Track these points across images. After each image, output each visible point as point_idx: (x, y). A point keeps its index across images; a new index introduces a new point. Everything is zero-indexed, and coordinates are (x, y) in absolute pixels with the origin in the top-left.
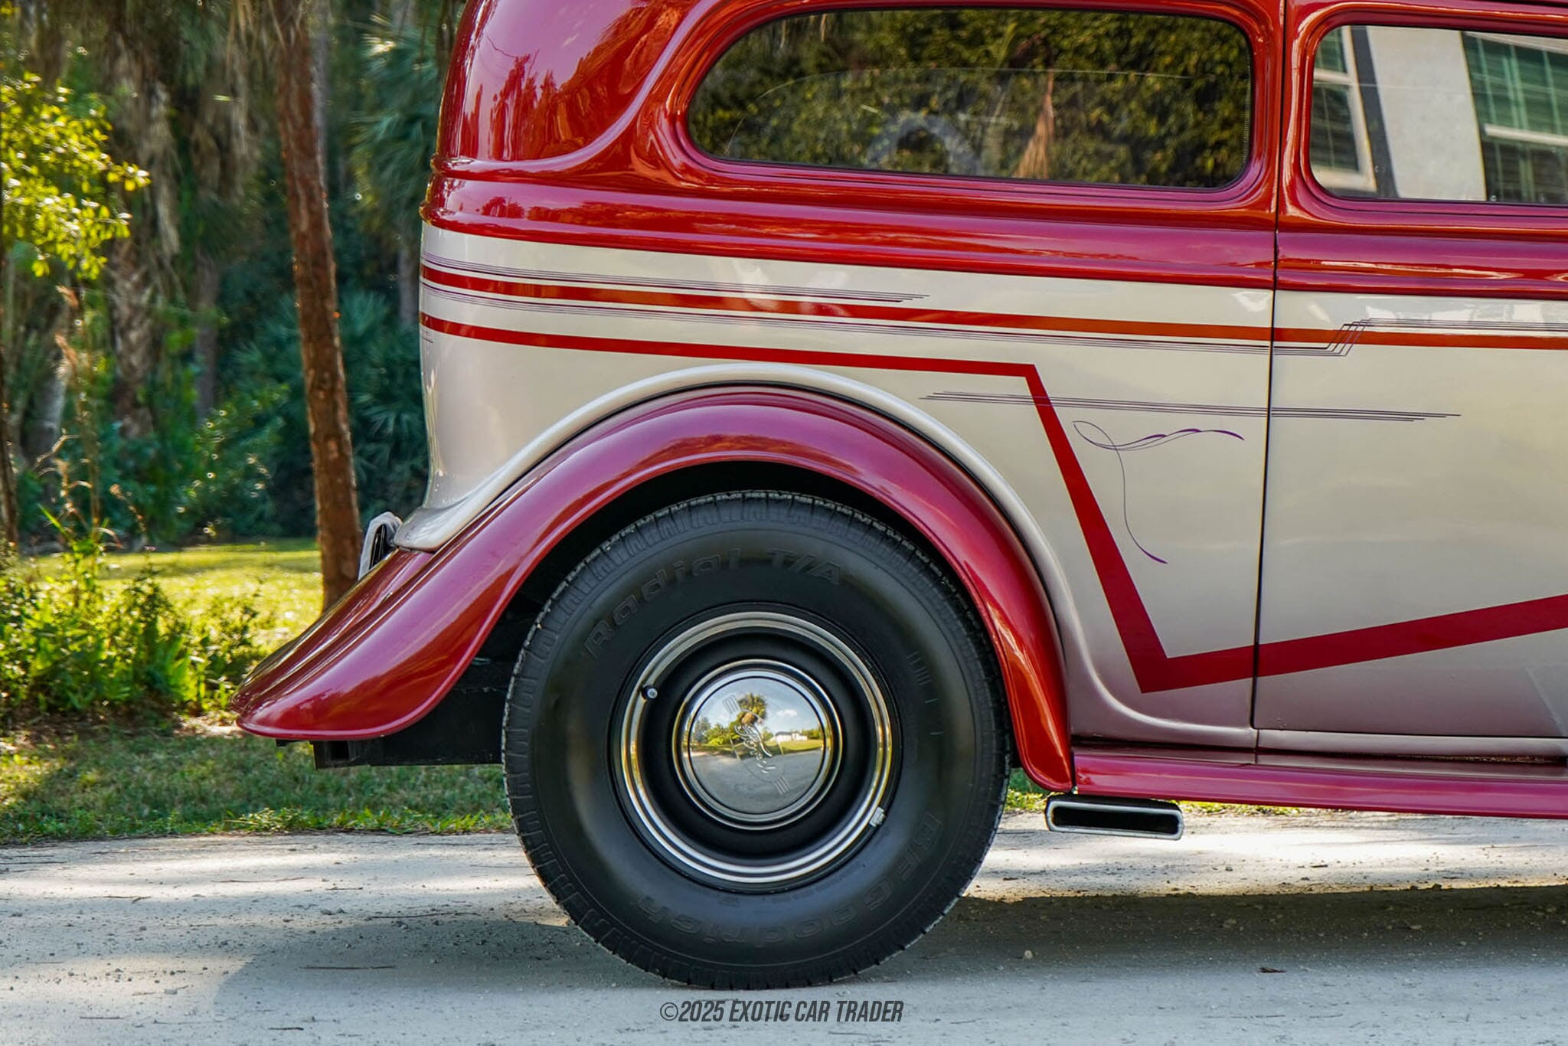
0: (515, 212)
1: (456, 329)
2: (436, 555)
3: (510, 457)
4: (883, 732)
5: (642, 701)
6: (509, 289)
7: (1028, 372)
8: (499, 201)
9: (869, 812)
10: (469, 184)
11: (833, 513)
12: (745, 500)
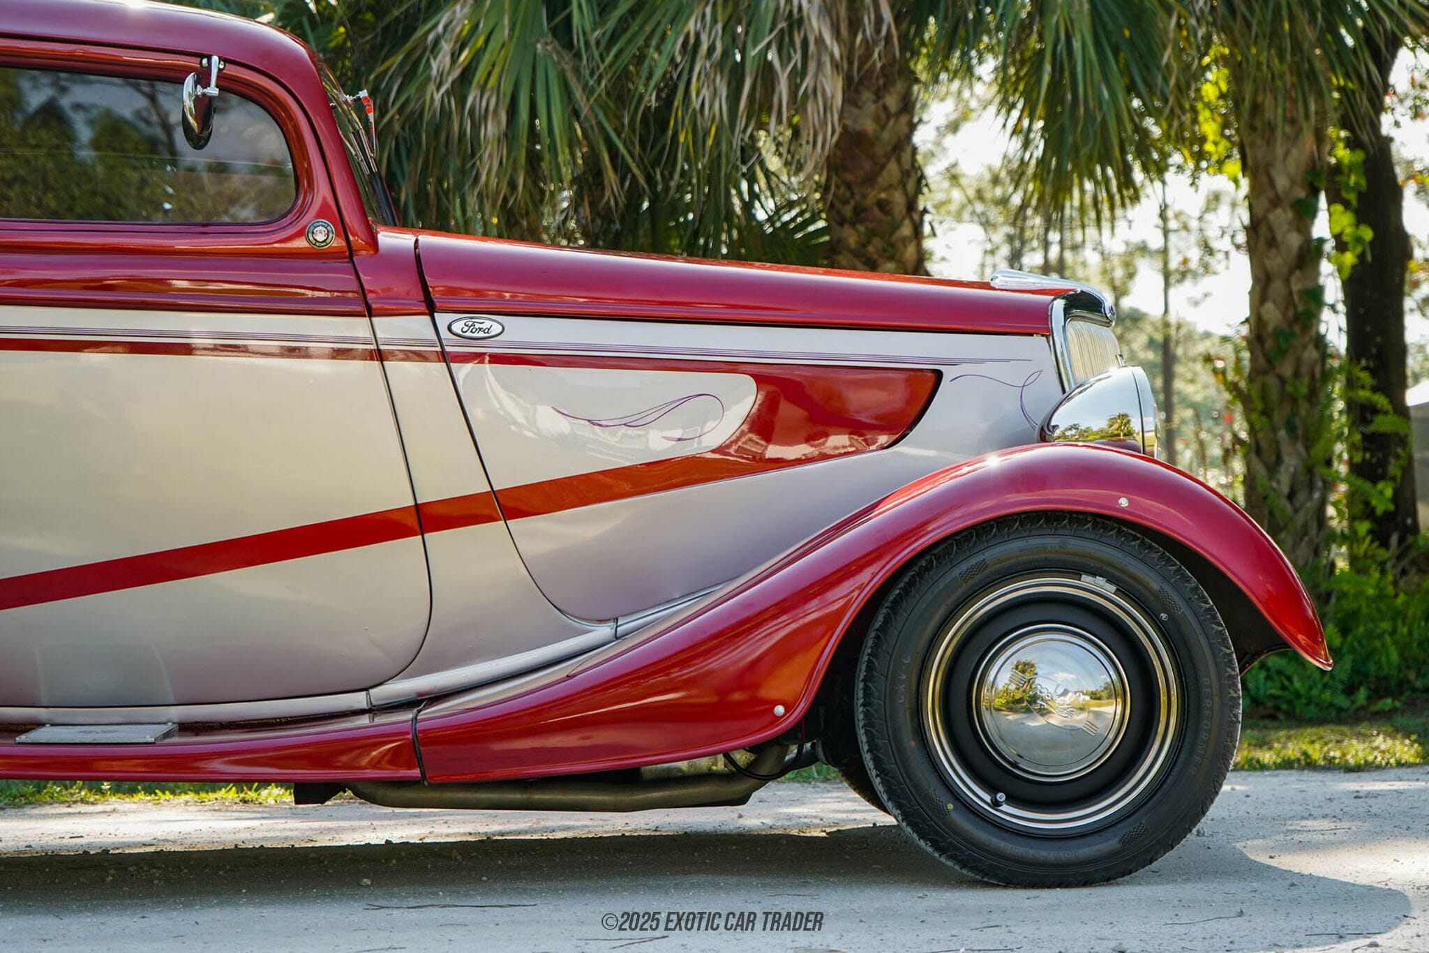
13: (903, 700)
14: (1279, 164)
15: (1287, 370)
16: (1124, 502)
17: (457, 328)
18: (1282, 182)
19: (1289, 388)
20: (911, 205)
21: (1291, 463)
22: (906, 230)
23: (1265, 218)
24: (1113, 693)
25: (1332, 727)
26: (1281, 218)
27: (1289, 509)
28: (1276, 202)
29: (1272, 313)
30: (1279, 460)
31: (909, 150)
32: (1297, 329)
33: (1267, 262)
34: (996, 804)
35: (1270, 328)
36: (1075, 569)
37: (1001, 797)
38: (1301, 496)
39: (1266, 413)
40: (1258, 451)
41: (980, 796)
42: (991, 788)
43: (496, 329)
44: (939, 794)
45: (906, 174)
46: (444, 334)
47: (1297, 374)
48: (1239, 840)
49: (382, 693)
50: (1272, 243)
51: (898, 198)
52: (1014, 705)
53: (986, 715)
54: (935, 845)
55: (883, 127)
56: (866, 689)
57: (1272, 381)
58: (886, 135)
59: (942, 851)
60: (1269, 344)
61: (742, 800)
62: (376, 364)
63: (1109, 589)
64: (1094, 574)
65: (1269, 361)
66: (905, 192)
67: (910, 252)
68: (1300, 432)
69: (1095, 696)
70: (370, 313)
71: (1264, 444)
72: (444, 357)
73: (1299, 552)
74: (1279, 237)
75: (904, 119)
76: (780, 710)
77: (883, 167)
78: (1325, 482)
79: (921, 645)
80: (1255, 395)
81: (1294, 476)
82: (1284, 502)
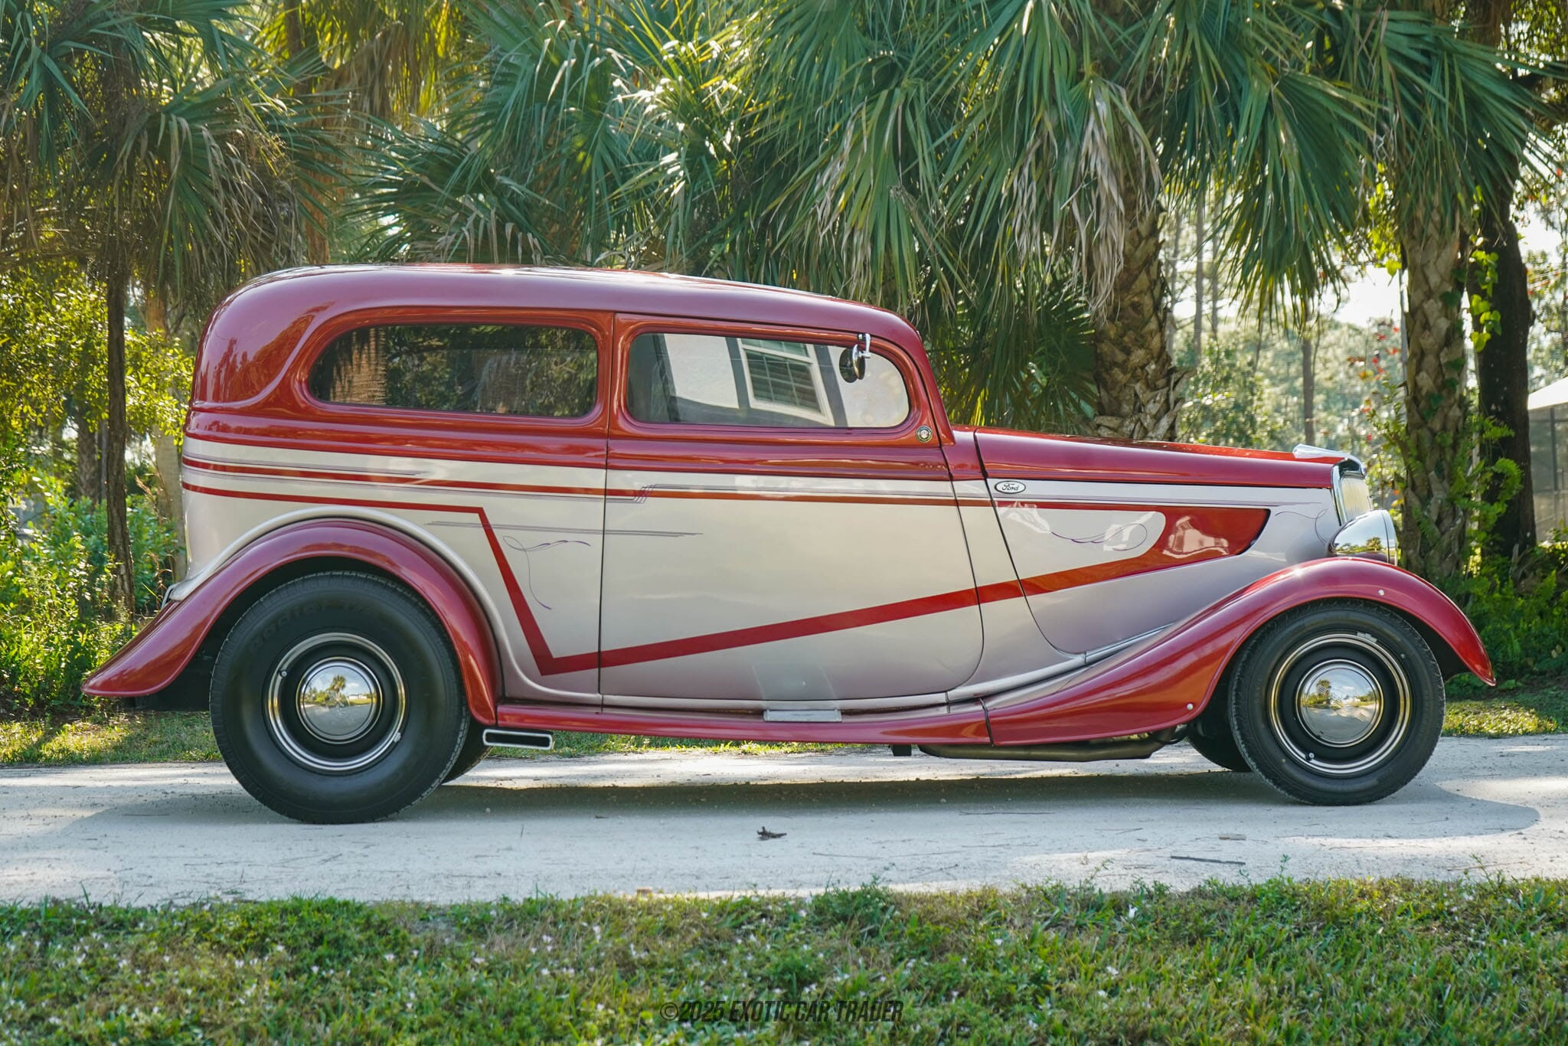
0: (225, 429)
1: (195, 489)
2: (181, 603)
3: (222, 550)
4: (402, 691)
5: (280, 678)
6: (224, 468)
7: (479, 511)
8: (216, 423)
9: (395, 736)
10: (202, 415)
11: (376, 583)
12: (332, 576)
13: (1257, 703)
14: (1431, 264)
15: (1437, 425)
16: (1382, 593)
17: (999, 487)
18: (1434, 279)
19: (1438, 439)
20: (1157, 305)
21: (1439, 495)
22: (1153, 325)
23: (1420, 307)
24: (1372, 697)
25: (1470, 702)
26: (1433, 307)
27: (1437, 533)
28: (1429, 295)
29: (1426, 381)
30: (1430, 495)
31: (1155, 264)
32: (1444, 393)
33: (1422, 341)
34: (1308, 759)
35: (1424, 392)
36: (1354, 630)
37: (1311, 755)
38: (1446, 522)
39: (1420, 458)
40: (1414, 488)
41: (1300, 755)
42: (1306, 751)
43: (1021, 488)
44: (1277, 754)
45: (1153, 283)
46: (993, 491)
47: (1444, 428)
48: (1437, 780)
49: (954, 694)
50: (1426, 326)
51: (1147, 301)
52: (1318, 704)
53: (1304, 710)
54: (1275, 782)
55: (1136, 248)
56: (1237, 695)
57: (1425, 433)
58: (1138, 254)
59: (1278, 785)
60: (1423, 404)
61: (1147, 756)
62: (954, 508)
63: (1373, 641)
64: (1364, 632)
65: (1423, 418)
66: (1153, 296)
67: (1156, 342)
68: (1446, 472)
69: (1363, 699)
70: (951, 479)
71: (1418, 483)
72: (992, 504)
73: (1444, 565)
74: (1431, 322)
75: (1152, 242)
76: (1190, 706)
77: (1136, 277)
78: (1465, 511)
79: (1269, 671)
80: (1411, 443)
81: (1441, 507)
82: (1434, 526)
